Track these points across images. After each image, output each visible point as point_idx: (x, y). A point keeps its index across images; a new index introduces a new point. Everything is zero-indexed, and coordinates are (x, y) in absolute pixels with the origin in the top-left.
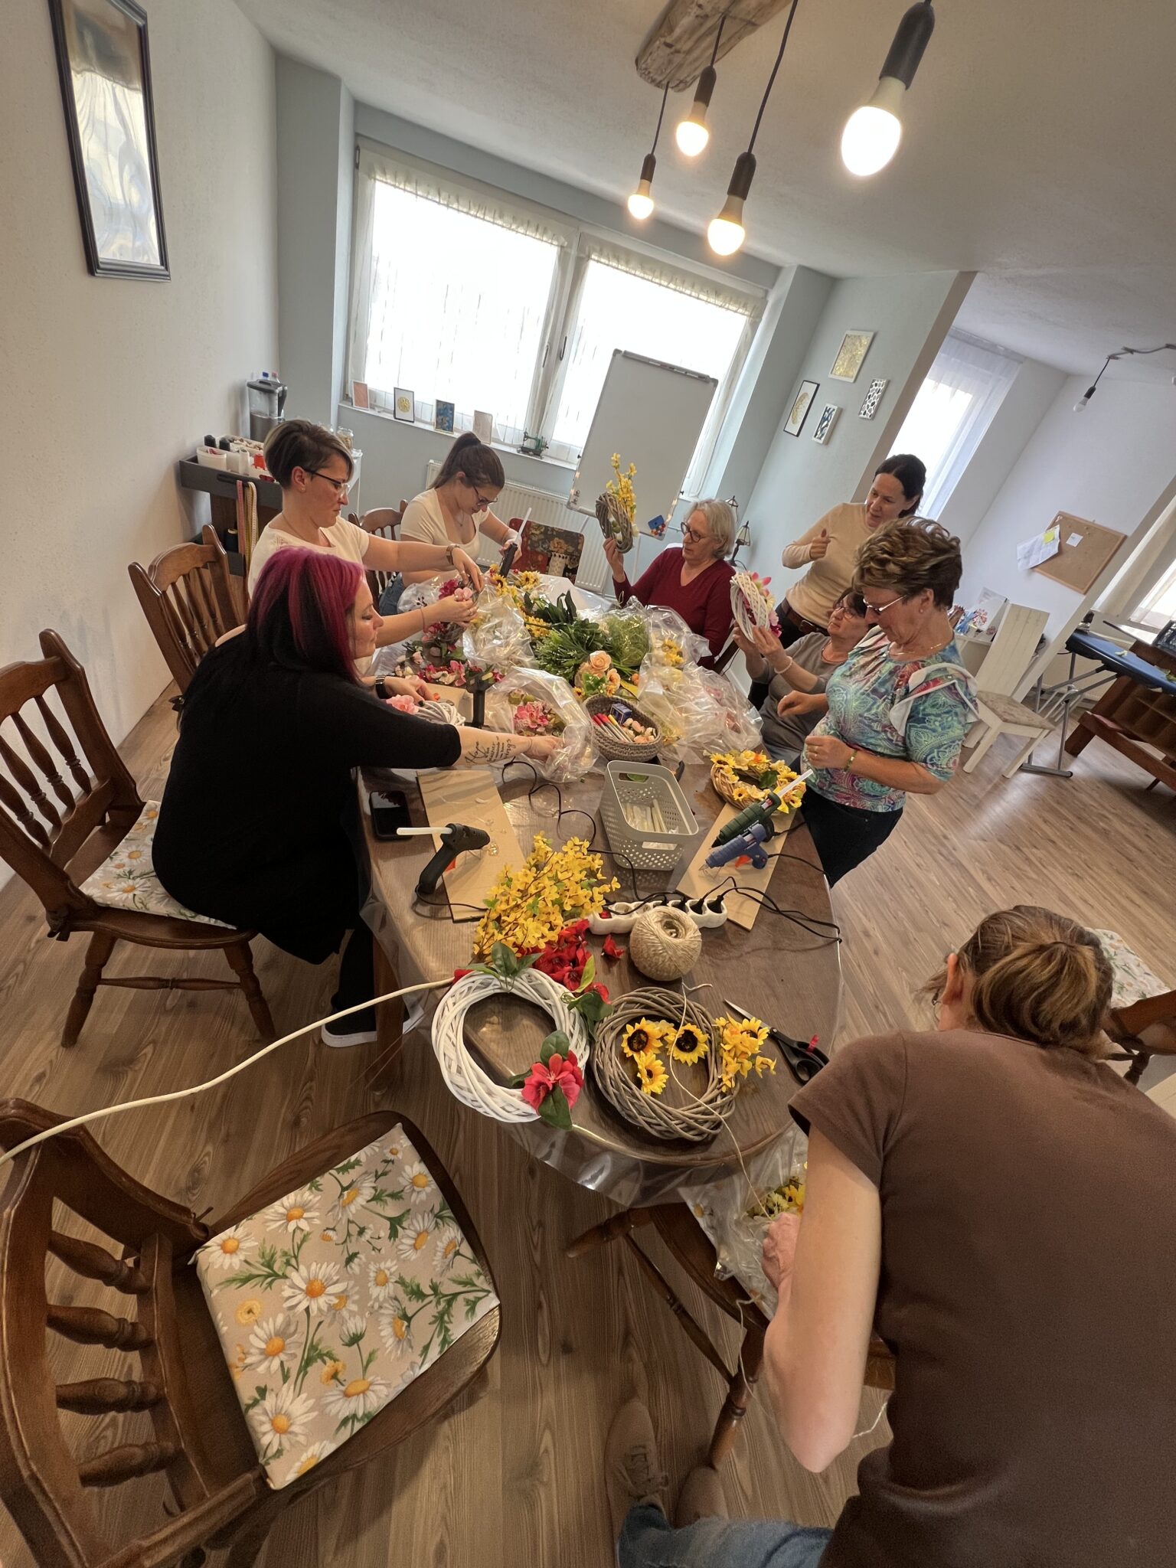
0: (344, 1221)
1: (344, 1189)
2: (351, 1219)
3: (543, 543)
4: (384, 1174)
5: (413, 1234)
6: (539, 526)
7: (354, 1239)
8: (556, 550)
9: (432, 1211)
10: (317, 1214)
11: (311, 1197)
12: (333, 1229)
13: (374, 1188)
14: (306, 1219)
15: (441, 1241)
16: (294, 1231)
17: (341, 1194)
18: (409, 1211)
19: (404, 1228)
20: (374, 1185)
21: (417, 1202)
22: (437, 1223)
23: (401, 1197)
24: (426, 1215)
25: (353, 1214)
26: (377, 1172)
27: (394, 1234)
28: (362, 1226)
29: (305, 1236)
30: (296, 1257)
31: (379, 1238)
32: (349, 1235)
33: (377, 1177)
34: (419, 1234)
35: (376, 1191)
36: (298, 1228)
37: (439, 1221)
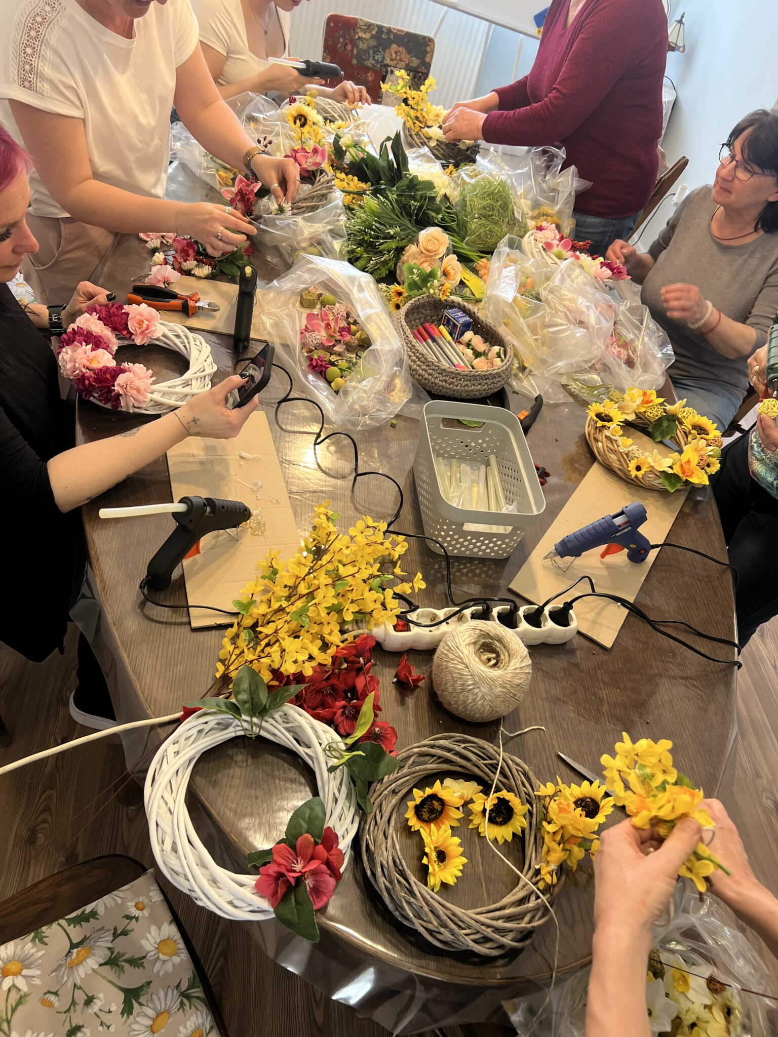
0: (70, 985)
1: (73, 946)
2: (79, 983)
3: (374, 53)
4: (125, 933)
5: (150, 1012)
6: (369, 26)
7: (79, 1008)
8: (393, 63)
9: (178, 987)
10: (39, 972)
11: (34, 950)
12: (56, 994)
13: (109, 949)
14: (24, 977)
15: (185, 1027)
16: (9, 990)
17: (69, 952)
18: (149, 983)
19: (141, 1004)
20: (110, 945)
21: (161, 974)
22: (182, 1004)
23: (142, 965)
24: (170, 991)
25: (81, 978)
26: (115, 929)
27: (127, 1010)
28: (90, 995)
29: (21, 998)
30: (8, 1022)
31: (110, 1012)
32: (73, 1003)
33: (116, 935)
34: (159, 1014)
35: (112, 953)
36: (14, 986)
37: (185, 1001)
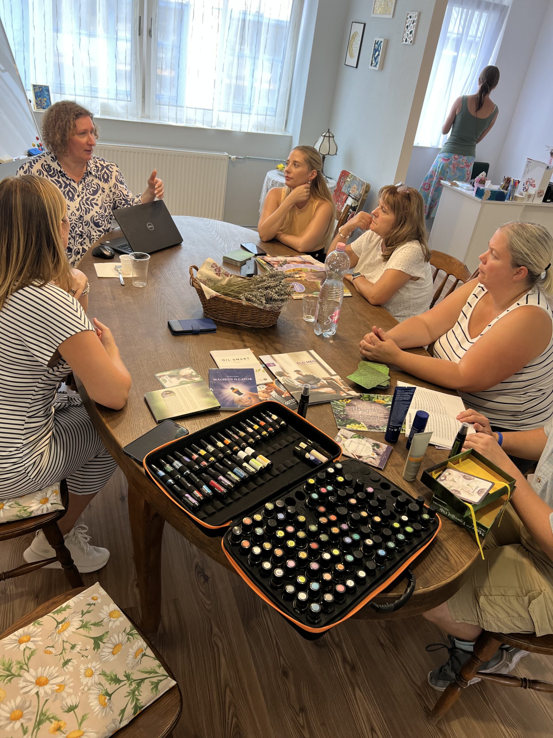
0: (60, 641)
1: (58, 623)
2: (65, 640)
4: (88, 612)
5: (111, 646)
7: (67, 651)
9: (124, 631)
10: (40, 639)
11: (36, 629)
12: (53, 647)
13: (81, 621)
14: (32, 641)
15: (132, 649)
16: (24, 650)
17: (57, 626)
18: (107, 632)
19: (104, 643)
20: (81, 619)
21: (114, 627)
22: (128, 638)
23: (101, 625)
24: (120, 634)
25: (66, 637)
26: (82, 611)
27: (97, 646)
28: (73, 644)
29: (32, 652)
30: (27, 665)
31: (86, 650)
32: (64, 649)
33: (83, 614)
34: (115, 646)
35: (83, 622)
36: (27, 647)
37: (130, 636)
